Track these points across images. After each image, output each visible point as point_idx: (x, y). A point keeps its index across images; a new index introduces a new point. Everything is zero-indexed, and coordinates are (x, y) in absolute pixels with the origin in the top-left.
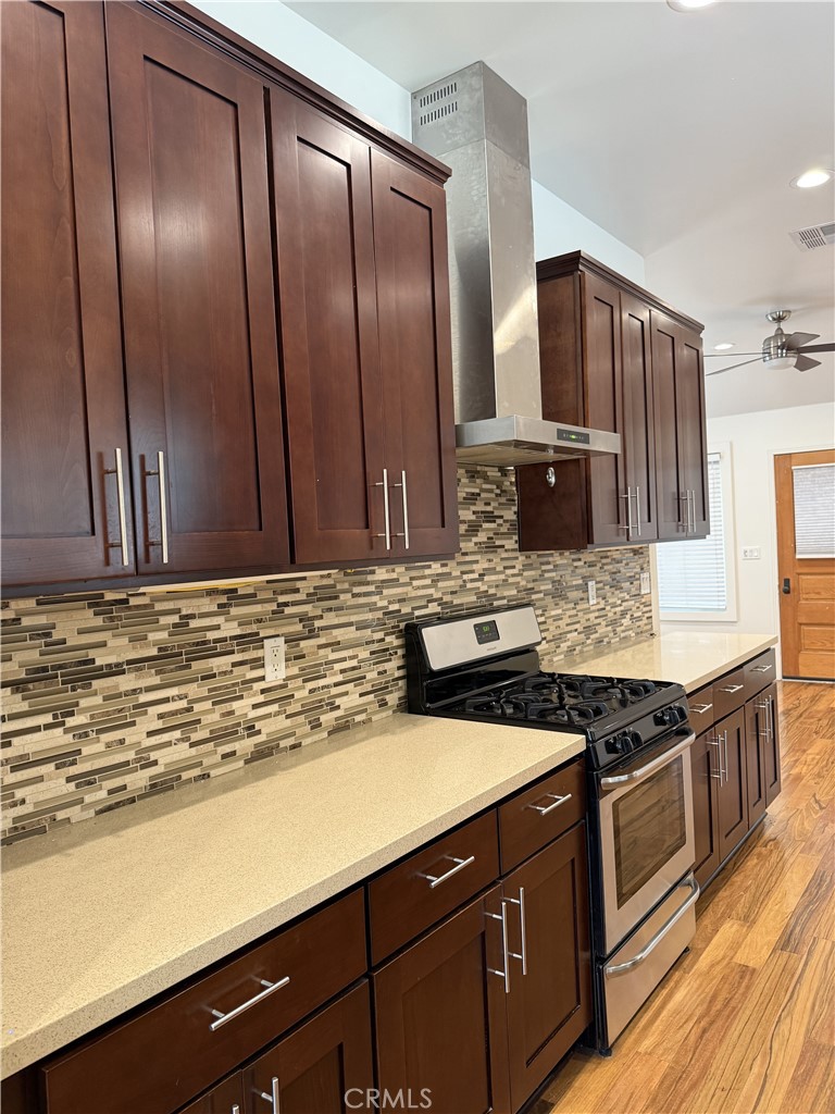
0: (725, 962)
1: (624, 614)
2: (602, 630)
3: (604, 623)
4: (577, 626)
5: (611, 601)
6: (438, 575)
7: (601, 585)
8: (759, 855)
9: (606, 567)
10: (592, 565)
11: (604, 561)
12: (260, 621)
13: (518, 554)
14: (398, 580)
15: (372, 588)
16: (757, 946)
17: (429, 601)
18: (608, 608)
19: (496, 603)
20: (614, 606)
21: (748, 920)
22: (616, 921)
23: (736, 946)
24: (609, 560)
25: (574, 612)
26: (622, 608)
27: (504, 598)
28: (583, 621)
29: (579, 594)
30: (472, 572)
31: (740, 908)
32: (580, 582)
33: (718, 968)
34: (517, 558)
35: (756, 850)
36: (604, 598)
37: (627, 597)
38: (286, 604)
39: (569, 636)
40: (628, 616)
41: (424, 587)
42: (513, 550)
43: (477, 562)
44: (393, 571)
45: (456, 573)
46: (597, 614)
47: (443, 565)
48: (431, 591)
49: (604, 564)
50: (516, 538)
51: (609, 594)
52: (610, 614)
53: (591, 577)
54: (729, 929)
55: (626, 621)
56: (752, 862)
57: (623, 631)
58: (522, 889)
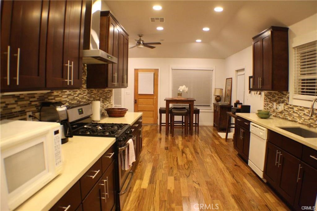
0: (139, 188)
3: (103, 110)
6: (69, 94)
8: (140, 165)
10: (101, 94)
12: (25, 106)
13: (86, 89)
14: (58, 95)
15: (53, 98)
16: (145, 184)
17: (66, 102)
19: (81, 103)
21: (141, 179)
22: (121, 181)
23: (140, 185)
24: (105, 92)
27: (83, 102)
30: (76, 94)
31: (139, 177)
32: (99, 98)
33: (138, 190)
34: (86, 91)
35: (139, 164)
38: (32, 101)
41: (65, 98)
42: (85, 88)
43: (77, 91)
44: (58, 92)
45: (72, 94)
47: (70, 91)
48: (66, 99)
49: (104, 94)
50: (86, 85)
53: (101, 96)
54: (138, 182)
56: (139, 166)
58: (107, 177)
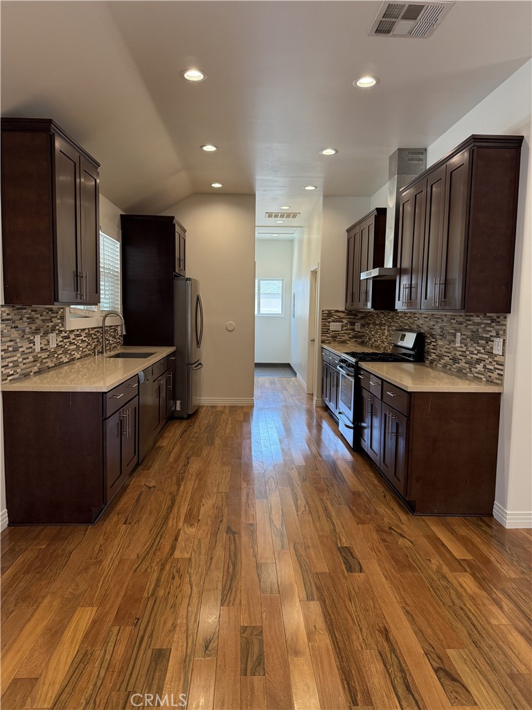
1: (479, 361)
2: (462, 364)
3: (464, 361)
4: (449, 355)
5: (470, 349)
7: (465, 337)
9: (469, 327)
10: (460, 323)
11: (468, 322)
18: (468, 353)
20: (472, 353)
24: (471, 323)
25: (448, 347)
26: (478, 357)
28: (453, 354)
29: (452, 338)
32: (453, 331)
36: (466, 346)
37: (483, 351)
39: (445, 357)
40: (482, 365)
46: (460, 353)
49: (468, 325)
51: (469, 344)
52: (469, 357)
53: (459, 330)
55: (480, 367)
57: (477, 373)
